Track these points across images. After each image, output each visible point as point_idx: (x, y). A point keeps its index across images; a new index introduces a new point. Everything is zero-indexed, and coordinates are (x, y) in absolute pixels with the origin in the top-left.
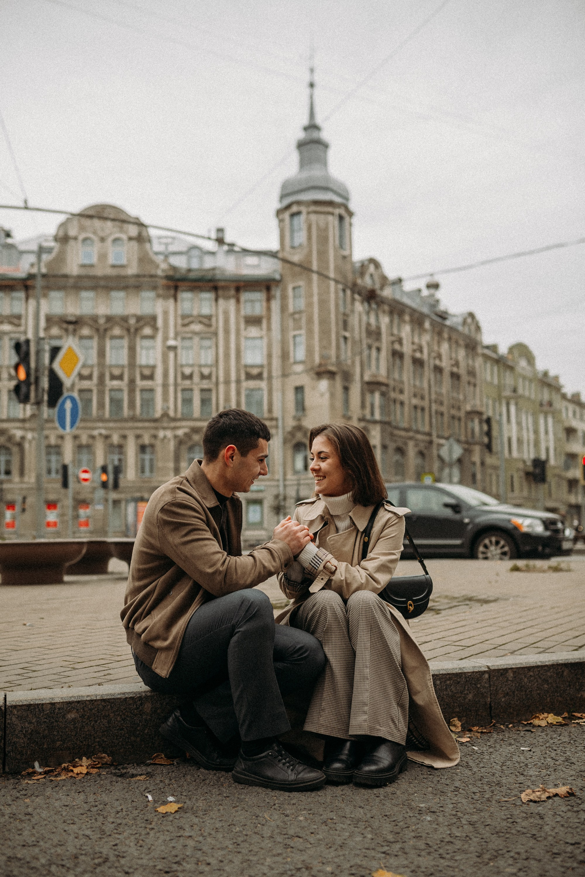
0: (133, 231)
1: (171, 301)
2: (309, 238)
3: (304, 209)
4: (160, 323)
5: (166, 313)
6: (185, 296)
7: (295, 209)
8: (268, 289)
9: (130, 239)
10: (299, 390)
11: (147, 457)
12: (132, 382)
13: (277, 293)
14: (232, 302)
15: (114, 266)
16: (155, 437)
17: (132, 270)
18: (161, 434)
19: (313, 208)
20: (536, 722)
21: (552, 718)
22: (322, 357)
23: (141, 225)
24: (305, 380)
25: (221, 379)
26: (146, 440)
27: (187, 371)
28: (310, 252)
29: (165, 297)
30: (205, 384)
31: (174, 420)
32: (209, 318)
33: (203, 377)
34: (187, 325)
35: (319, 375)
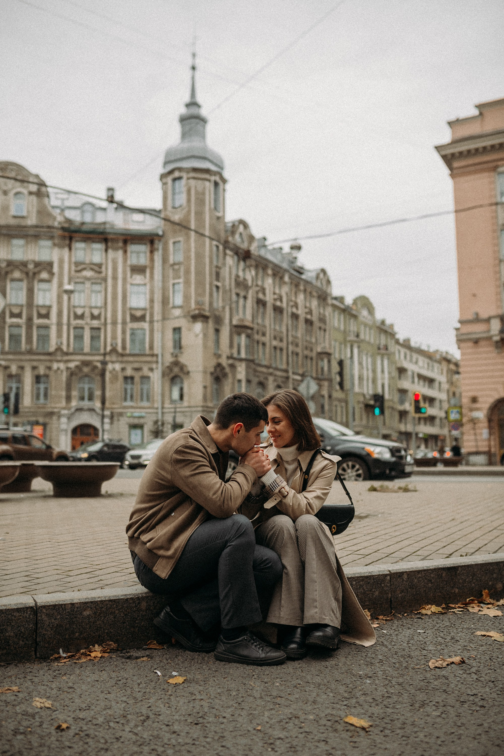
0: (34, 188)
1: (66, 250)
2: (189, 200)
3: (184, 175)
4: (56, 269)
5: (61, 261)
6: (79, 246)
7: (177, 174)
8: (152, 242)
9: (31, 193)
10: (177, 330)
11: (42, 386)
12: (30, 320)
13: (159, 246)
14: (120, 253)
15: (15, 217)
16: (49, 368)
17: (32, 221)
18: (55, 366)
19: (192, 175)
20: (424, 611)
21: (434, 608)
22: (197, 303)
24: (183, 323)
25: (109, 321)
26: (42, 371)
27: (79, 312)
28: (189, 212)
29: (61, 246)
30: (95, 323)
31: (67, 354)
32: (100, 266)
33: (93, 317)
34: (80, 271)
35: (195, 318)
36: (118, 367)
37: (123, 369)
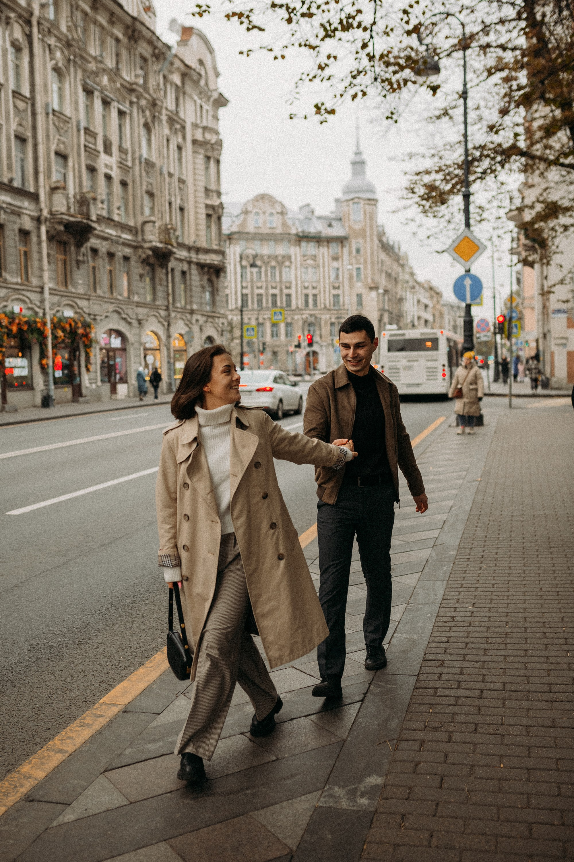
0: (279, 209)
1: (298, 248)
2: (365, 217)
3: (362, 202)
4: (293, 259)
5: (295, 254)
6: (304, 244)
7: (356, 200)
8: (342, 242)
9: (278, 213)
10: (359, 296)
11: (289, 329)
12: (281, 290)
13: (346, 244)
14: (326, 248)
15: (270, 228)
16: (293, 319)
17: (279, 231)
18: (296, 317)
19: (367, 202)
22: (373, 279)
23: (283, 206)
24: (364, 291)
25: (322, 290)
26: (289, 320)
27: (306, 284)
28: (365, 225)
29: (295, 246)
30: (315, 292)
31: (301, 310)
32: (315, 256)
33: (314, 288)
34: (305, 260)
35: (371, 288)
36: (328, 316)
37: (330, 318)
